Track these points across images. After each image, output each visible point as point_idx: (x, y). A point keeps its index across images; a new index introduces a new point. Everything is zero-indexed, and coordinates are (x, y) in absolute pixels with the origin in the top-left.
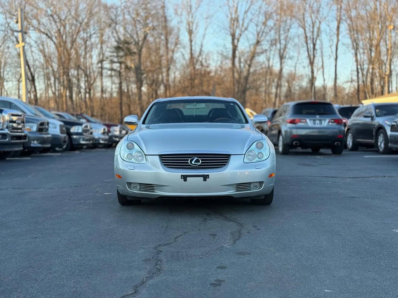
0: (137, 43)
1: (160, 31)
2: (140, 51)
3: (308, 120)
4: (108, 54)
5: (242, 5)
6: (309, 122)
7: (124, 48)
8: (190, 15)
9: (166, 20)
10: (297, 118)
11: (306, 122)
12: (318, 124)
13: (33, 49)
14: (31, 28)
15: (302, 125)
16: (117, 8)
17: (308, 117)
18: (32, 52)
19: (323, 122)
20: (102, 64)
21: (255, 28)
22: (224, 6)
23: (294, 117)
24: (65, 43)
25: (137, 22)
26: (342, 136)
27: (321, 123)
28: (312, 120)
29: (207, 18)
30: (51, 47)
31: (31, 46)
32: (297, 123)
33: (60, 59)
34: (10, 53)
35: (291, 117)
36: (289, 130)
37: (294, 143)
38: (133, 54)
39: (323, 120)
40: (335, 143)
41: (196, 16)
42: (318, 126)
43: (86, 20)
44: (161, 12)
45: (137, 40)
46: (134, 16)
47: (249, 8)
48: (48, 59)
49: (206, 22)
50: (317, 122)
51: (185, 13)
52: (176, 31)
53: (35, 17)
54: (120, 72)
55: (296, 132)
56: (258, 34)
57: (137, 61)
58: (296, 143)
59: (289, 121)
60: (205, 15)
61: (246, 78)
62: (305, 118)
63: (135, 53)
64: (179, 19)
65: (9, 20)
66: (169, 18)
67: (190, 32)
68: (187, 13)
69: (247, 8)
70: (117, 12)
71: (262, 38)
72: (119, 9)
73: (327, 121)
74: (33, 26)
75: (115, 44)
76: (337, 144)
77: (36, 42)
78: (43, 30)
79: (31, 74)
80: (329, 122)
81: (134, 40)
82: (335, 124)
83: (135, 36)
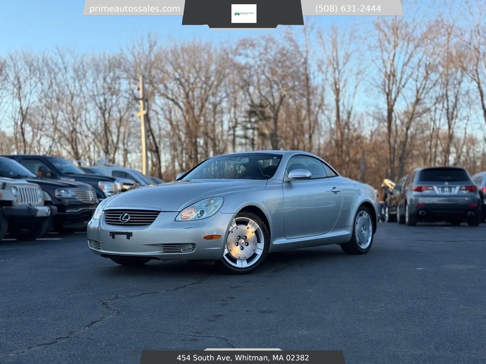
0: (273, 107)
1: (301, 92)
2: (276, 115)
3: (435, 188)
4: (240, 120)
5: (399, 57)
6: (437, 190)
7: (258, 112)
8: (337, 72)
9: (308, 79)
10: (423, 185)
11: (433, 189)
12: (447, 192)
13: (159, 116)
14: (157, 94)
15: (430, 193)
16: (250, 67)
17: (435, 184)
18: (158, 119)
19: (453, 189)
20: (234, 131)
21: (414, 83)
22: (377, 59)
23: (421, 184)
24: (193, 108)
25: (273, 82)
26: (476, 205)
27: (451, 191)
28: (440, 187)
29: (358, 74)
30: (178, 115)
31: (157, 113)
32: (423, 190)
33: (188, 126)
34: (135, 121)
35: (417, 184)
36: (414, 198)
37: (420, 212)
38: (268, 119)
39: (453, 187)
40: (467, 213)
41: (344, 72)
42: (448, 194)
43: (215, 83)
44: (301, 69)
45: (272, 103)
46: (269, 75)
47: (409, 60)
48: (175, 127)
49: (357, 79)
50: (446, 189)
51: (331, 69)
52: (319, 90)
53: (162, 81)
54: (253, 140)
55: (422, 200)
56: (418, 91)
57: (272, 127)
58: (422, 213)
59: (414, 188)
60: (355, 71)
61: (404, 144)
62: (432, 185)
63: (270, 117)
64: (324, 76)
65: (133, 86)
66: (311, 76)
67: (337, 92)
68: (333, 69)
69: (406, 60)
70: (250, 73)
71: (423, 96)
72: (253, 69)
73: (458, 188)
74: (159, 92)
75: (248, 108)
76: (471, 214)
77: (162, 109)
78: (170, 96)
79: (155, 144)
80: (460, 189)
81: (270, 103)
82: (467, 191)
83: (271, 100)
